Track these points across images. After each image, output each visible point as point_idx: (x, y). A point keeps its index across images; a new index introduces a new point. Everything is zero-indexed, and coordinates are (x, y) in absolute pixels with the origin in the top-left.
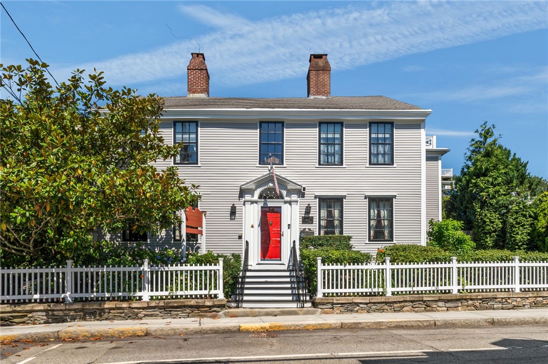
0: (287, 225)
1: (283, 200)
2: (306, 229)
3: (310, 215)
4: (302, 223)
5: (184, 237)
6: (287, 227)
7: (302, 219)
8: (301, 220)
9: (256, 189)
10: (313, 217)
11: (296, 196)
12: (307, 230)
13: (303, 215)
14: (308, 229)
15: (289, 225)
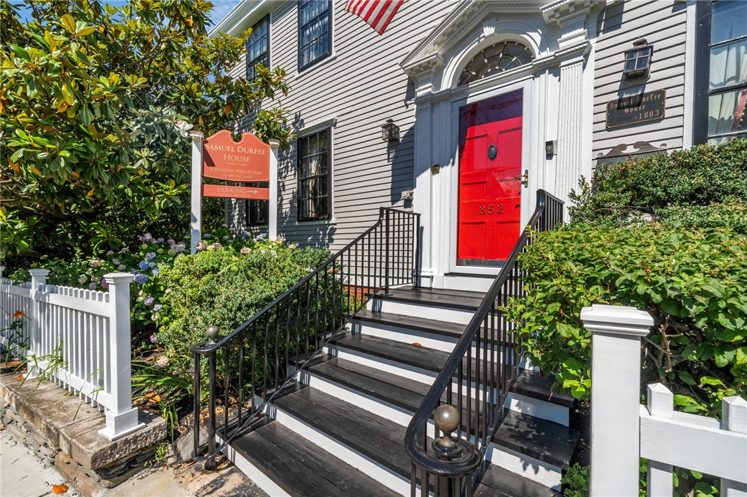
0: (543, 146)
1: (528, 66)
2: (624, 147)
3: (649, 88)
4: (608, 130)
5: (196, 209)
6: (543, 153)
7: (609, 110)
8: (604, 117)
9: (446, 58)
10: (662, 93)
11: (581, 30)
12: (630, 150)
13: (615, 97)
14: (636, 145)
15: (549, 144)
